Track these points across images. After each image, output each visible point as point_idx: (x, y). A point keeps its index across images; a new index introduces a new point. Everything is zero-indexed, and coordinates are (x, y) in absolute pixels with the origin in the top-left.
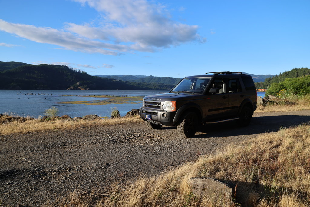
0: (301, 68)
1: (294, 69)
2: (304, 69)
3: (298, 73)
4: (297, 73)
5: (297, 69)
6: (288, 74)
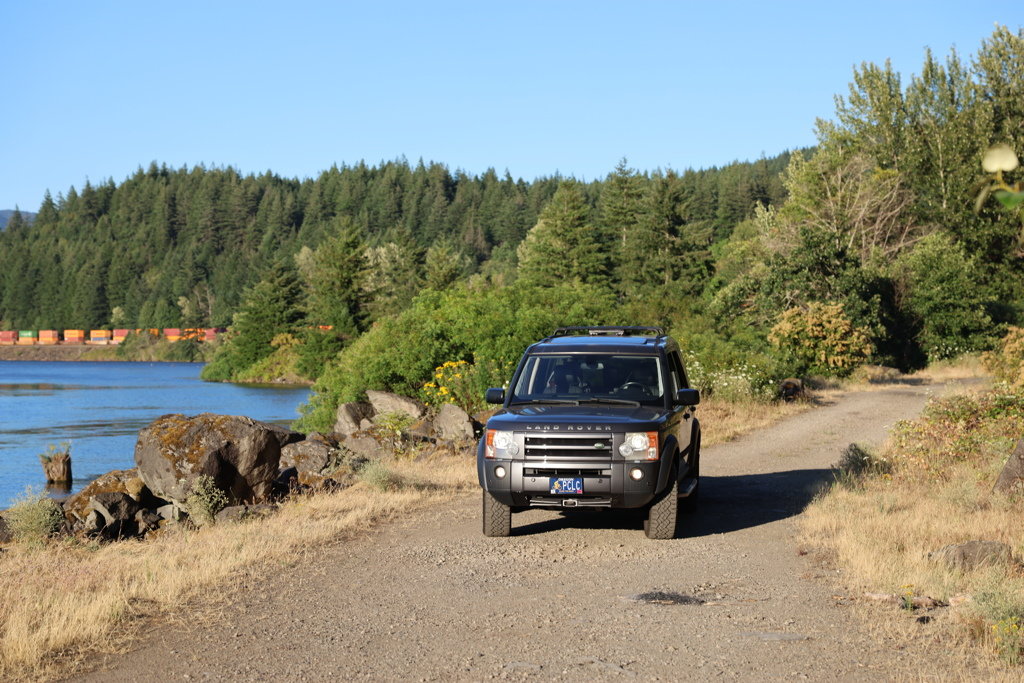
0: (190, 168)
1: (146, 170)
2: (213, 175)
3: (179, 208)
4: (172, 202)
5: (165, 173)
6: (105, 210)
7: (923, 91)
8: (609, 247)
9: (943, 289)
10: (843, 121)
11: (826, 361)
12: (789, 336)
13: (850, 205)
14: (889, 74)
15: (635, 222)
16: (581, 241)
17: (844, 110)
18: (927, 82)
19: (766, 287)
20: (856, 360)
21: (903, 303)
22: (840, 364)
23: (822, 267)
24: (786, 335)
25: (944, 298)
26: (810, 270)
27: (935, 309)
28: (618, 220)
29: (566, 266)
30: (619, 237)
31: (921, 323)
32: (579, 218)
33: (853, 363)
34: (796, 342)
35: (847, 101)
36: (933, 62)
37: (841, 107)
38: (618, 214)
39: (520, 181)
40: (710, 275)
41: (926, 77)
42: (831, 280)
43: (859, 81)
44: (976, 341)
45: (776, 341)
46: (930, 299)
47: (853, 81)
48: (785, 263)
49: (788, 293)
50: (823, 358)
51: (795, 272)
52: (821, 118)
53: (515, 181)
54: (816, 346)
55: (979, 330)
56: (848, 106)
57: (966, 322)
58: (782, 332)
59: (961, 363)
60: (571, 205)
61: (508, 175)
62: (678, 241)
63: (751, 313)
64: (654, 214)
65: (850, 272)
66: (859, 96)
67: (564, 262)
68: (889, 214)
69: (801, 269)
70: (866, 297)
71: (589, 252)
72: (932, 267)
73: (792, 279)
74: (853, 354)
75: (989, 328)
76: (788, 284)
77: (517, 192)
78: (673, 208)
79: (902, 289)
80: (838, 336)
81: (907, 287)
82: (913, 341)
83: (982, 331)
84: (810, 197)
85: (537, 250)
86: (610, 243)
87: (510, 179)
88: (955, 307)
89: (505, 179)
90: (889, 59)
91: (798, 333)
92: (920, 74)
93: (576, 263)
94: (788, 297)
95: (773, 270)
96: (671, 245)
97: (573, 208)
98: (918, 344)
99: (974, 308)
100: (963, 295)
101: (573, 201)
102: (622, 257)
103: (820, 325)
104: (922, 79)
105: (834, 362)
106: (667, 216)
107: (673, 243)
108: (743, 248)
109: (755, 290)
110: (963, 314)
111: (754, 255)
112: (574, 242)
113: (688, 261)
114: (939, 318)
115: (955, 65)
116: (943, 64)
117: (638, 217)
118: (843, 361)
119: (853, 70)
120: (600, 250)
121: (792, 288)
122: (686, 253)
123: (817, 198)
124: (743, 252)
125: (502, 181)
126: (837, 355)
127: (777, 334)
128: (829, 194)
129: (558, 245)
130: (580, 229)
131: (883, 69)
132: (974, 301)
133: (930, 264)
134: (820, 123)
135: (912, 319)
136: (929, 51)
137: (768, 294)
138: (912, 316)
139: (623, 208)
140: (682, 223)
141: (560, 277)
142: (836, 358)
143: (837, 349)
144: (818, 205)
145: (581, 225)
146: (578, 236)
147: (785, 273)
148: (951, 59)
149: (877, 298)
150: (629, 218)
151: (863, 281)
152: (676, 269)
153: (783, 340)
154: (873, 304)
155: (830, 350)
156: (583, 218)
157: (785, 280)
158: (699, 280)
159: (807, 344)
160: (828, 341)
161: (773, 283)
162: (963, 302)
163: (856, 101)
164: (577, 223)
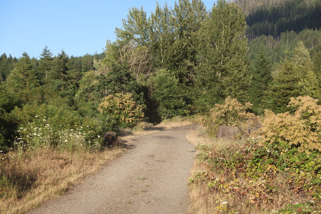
7: (156, 18)
8: (41, 78)
9: (167, 90)
10: (125, 28)
11: (125, 120)
12: (108, 108)
13: (129, 60)
14: (142, 12)
15: (51, 69)
16: (30, 75)
17: (126, 25)
18: (157, 15)
19: (97, 88)
20: (138, 120)
21: (152, 96)
22: (131, 121)
23: (120, 80)
24: (106, 108)
25: (168, 94)
26: (115, 82)
27: (164, 98)
28: (44, 68)
29: (24, 84)
30: (45, 74)
31: (158, 105)
32: (29, 67)
33: (136, 121)
34: (111, 111)
35: (127, 22)
36: (159, 8)
37: (125, 24)
38: (44, 66)
39: (15, 58)
40: (78, 88)
41: (156, 13)
42: (124, 86)
43: (131, 14)
44: (180, 111)
45: (101, 111)
46: (162, 94)
47: (129, 14)
48: (105, 78)
49: (106, 91)
50: (123, 119)
51: (109, 82)
52: (117, 27)
53: (13, 58)
54: (120, 113)
55: (181, 107)
56: (127, 23)
57: (176, 104)
58: (104, 106)
59: (175, 120)
60: (26, 62)
61: (10, 56)
62: (66, 76)
63: (91, 100)
64: (57, 66)
65: (131, 82)
66: (130, 20)
67: (23, 83)
68: (144, 63)
69: (111, 81)
70: (138, 92)
71: (33, 79)
72: (163, 82)
73: (108, 85)
74: (137, 117)
75: (184, 106)
76: (106, 87)
77: (13, 61)
78: (64, 64)
79: (151, 90)
80: (130, 109)
81: (153, 90)
82: (155, 112)
83: (182, 107)
84: (114, 56)
85: (13, 78)
86: (41, 76)
87: (11, 57)
88: (172, 97)
89: (10, 57)
90: (142, 7)
91: (112, 107)
92: (154, 12)
93: (28, 83)
94: (106, 93)
95: (100, 81)
96: (63, 77)
97: (27, 63)
98: (157, 112)
99: (179, 98)
100: (175, 93)
101: (27, 61)
102: (46, 81)
103: (122, 103)
104: (155, 14)
105: (128, 121)
106: (62, 67)
107: (64, 76)
108: (88, 75)
109: (92, 90)
110: (175, 101)
111: (92, 78)
112: (28, 75)
113: (70, 83)
114: (166, 102)
115: (166, 9)
116: (162, 9)
117: (52, 67)
118: (132, 120)
119: (129, 10)
120: (37, 79)
121: (108, 89)
122: (69, 80)
123: (116, 56)
124: (88, 76)
125: (9, 58)
126: (129, 117)
127: (102, 107)
128: (121, 55)
129: (21, 76)
130: (30, 71)
131: (140, 10)
132: (179, 96)
133: (162, 81)
134: (117, 29)
135: (155, 103)
136: (158, 3)
137: (98, 91)
138: (155, 101)
139: (46, 64)
140: (68, 70)
141: (22, 88)
142: (129, 119)
143: (130, 114)
144: (117, 58)
145: (30, 69)
146: (29, 73)
147: (105, 83)
148: (165, 7)
149: (142, 94)
150: (48, 67)
151: (137, 86)
152: (65, 86)
153: (105, 110)
154: (141, 96)
155: (126, 115)
156: (31, 67)
157: (105, 85)
158: (74, 90)
159: (116, 112)
160: (126, 111)
161: (100, 87)
162: (175, 96)
163: (130, 22)
164: (29, 69)
